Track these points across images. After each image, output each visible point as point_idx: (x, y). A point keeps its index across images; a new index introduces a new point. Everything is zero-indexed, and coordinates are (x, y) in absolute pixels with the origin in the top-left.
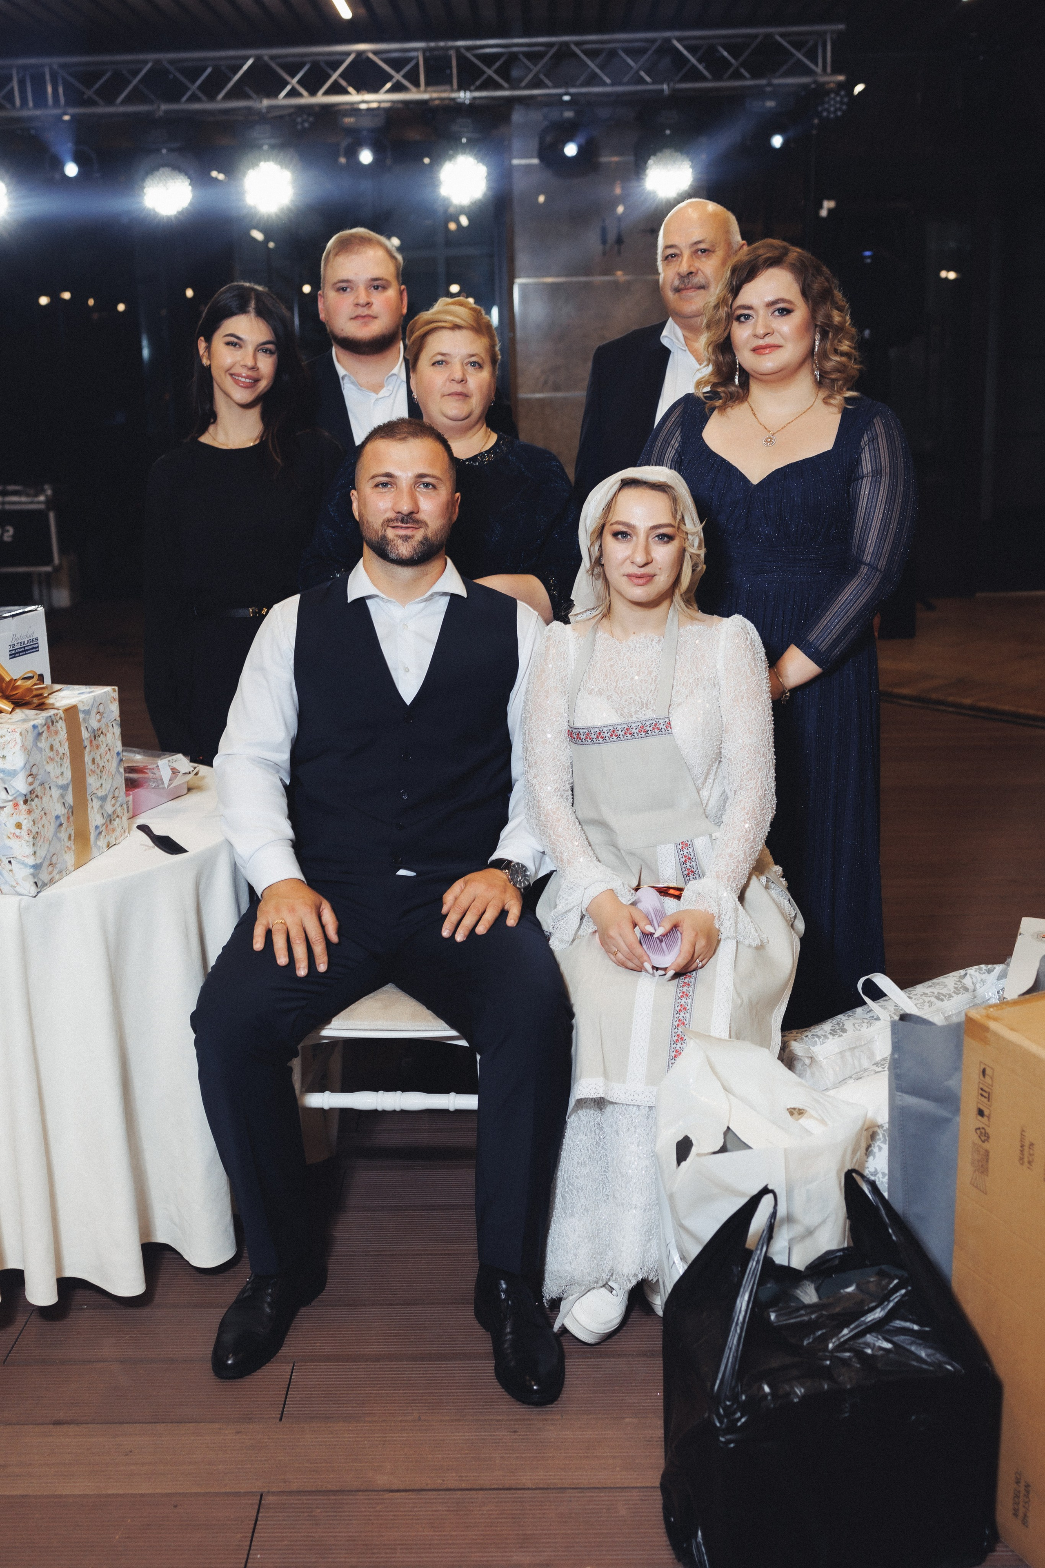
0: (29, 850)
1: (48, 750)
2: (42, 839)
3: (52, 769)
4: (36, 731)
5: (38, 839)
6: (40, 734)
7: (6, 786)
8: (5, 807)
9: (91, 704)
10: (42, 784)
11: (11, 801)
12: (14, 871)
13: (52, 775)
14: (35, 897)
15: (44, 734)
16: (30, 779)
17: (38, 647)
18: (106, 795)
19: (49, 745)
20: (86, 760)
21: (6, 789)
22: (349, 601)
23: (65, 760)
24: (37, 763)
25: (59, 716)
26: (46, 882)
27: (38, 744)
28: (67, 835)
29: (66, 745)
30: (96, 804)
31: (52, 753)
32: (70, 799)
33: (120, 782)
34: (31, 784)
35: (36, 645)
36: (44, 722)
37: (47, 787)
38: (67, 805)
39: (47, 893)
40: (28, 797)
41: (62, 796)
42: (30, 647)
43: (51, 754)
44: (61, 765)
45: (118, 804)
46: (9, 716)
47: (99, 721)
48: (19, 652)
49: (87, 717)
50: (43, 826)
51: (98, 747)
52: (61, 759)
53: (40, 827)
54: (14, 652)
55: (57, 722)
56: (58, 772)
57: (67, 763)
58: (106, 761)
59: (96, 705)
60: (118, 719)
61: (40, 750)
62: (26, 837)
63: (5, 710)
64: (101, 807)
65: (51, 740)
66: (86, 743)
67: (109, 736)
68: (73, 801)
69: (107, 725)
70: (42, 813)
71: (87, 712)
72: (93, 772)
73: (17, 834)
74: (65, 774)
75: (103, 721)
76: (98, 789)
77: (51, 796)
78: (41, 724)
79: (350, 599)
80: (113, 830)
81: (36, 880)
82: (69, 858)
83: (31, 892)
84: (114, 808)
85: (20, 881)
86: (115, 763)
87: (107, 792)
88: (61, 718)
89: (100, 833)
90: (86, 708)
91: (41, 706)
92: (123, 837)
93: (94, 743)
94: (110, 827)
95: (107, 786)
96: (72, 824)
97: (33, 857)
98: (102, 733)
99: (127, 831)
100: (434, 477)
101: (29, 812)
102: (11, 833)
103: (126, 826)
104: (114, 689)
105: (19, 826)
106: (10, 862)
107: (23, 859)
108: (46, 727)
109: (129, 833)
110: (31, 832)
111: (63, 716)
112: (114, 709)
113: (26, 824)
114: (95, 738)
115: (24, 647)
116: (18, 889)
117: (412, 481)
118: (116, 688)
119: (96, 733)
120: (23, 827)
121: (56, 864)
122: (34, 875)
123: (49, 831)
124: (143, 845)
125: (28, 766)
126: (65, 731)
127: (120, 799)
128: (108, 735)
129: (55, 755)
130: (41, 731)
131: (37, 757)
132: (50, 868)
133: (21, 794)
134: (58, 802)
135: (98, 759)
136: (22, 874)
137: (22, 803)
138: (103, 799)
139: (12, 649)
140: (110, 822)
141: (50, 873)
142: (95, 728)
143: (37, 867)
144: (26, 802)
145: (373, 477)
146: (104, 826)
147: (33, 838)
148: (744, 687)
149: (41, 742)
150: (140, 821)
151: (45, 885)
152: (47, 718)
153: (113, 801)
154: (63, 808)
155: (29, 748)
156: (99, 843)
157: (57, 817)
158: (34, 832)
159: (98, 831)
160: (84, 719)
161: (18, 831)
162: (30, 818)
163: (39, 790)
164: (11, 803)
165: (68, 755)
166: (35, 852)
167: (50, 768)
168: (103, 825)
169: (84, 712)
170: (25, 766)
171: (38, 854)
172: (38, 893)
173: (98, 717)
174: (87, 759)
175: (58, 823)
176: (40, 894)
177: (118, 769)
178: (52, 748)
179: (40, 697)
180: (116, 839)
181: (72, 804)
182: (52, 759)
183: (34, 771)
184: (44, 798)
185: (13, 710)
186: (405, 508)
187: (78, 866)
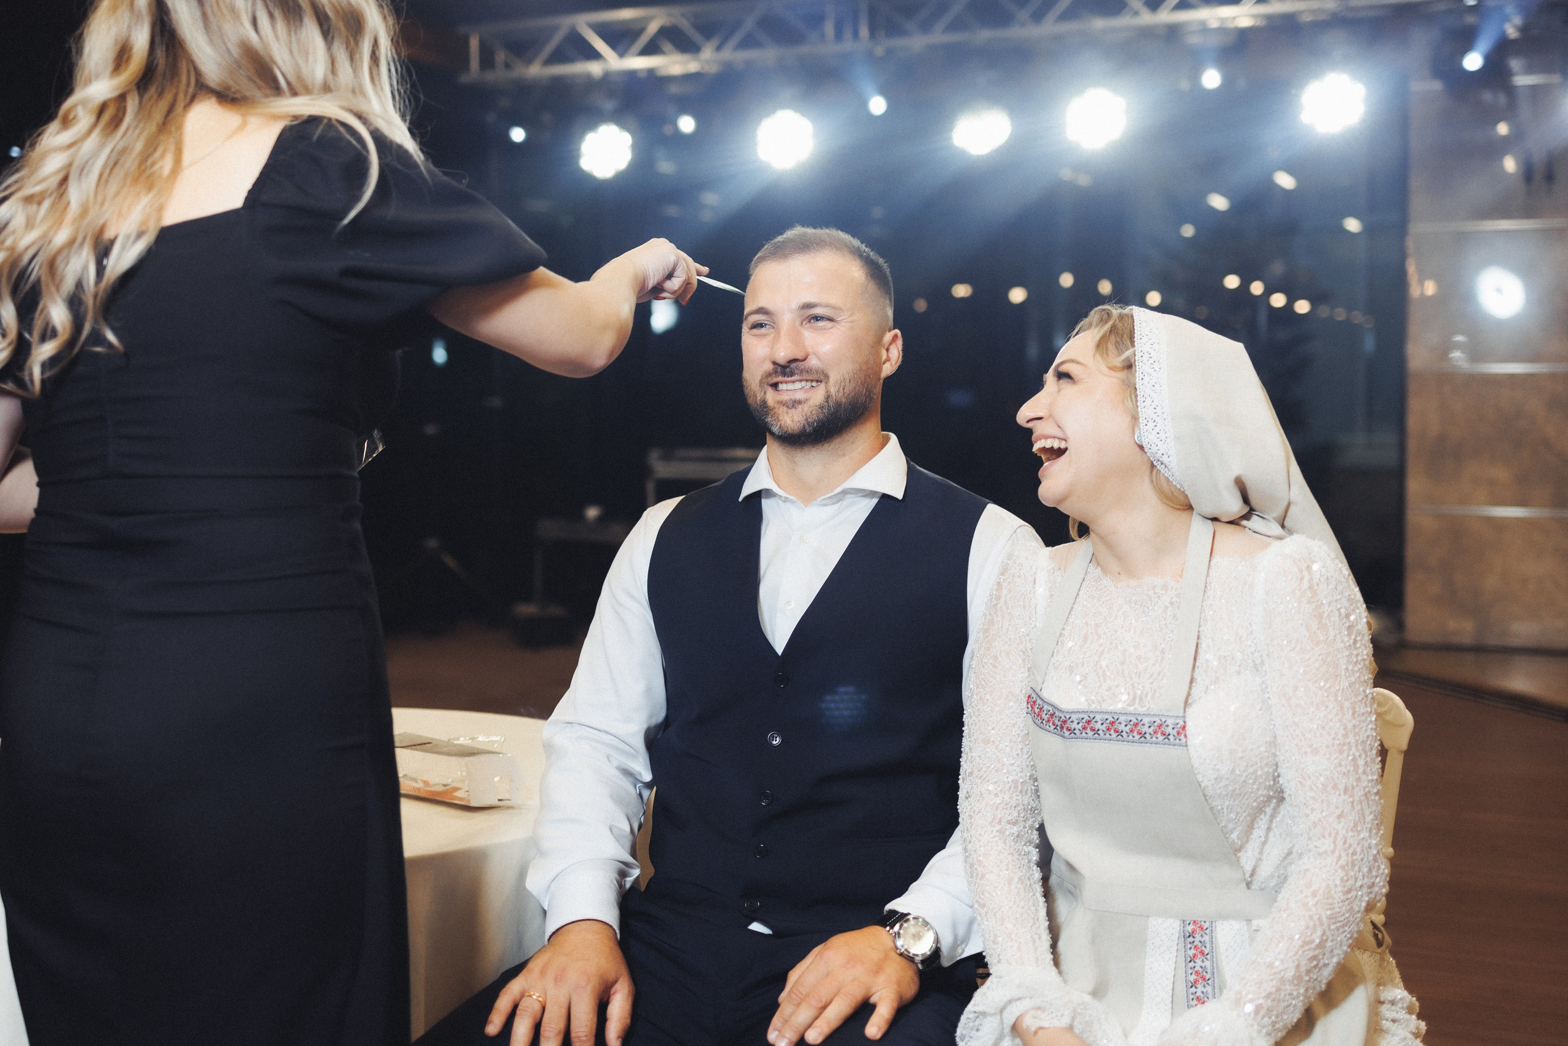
117: (797, 314)
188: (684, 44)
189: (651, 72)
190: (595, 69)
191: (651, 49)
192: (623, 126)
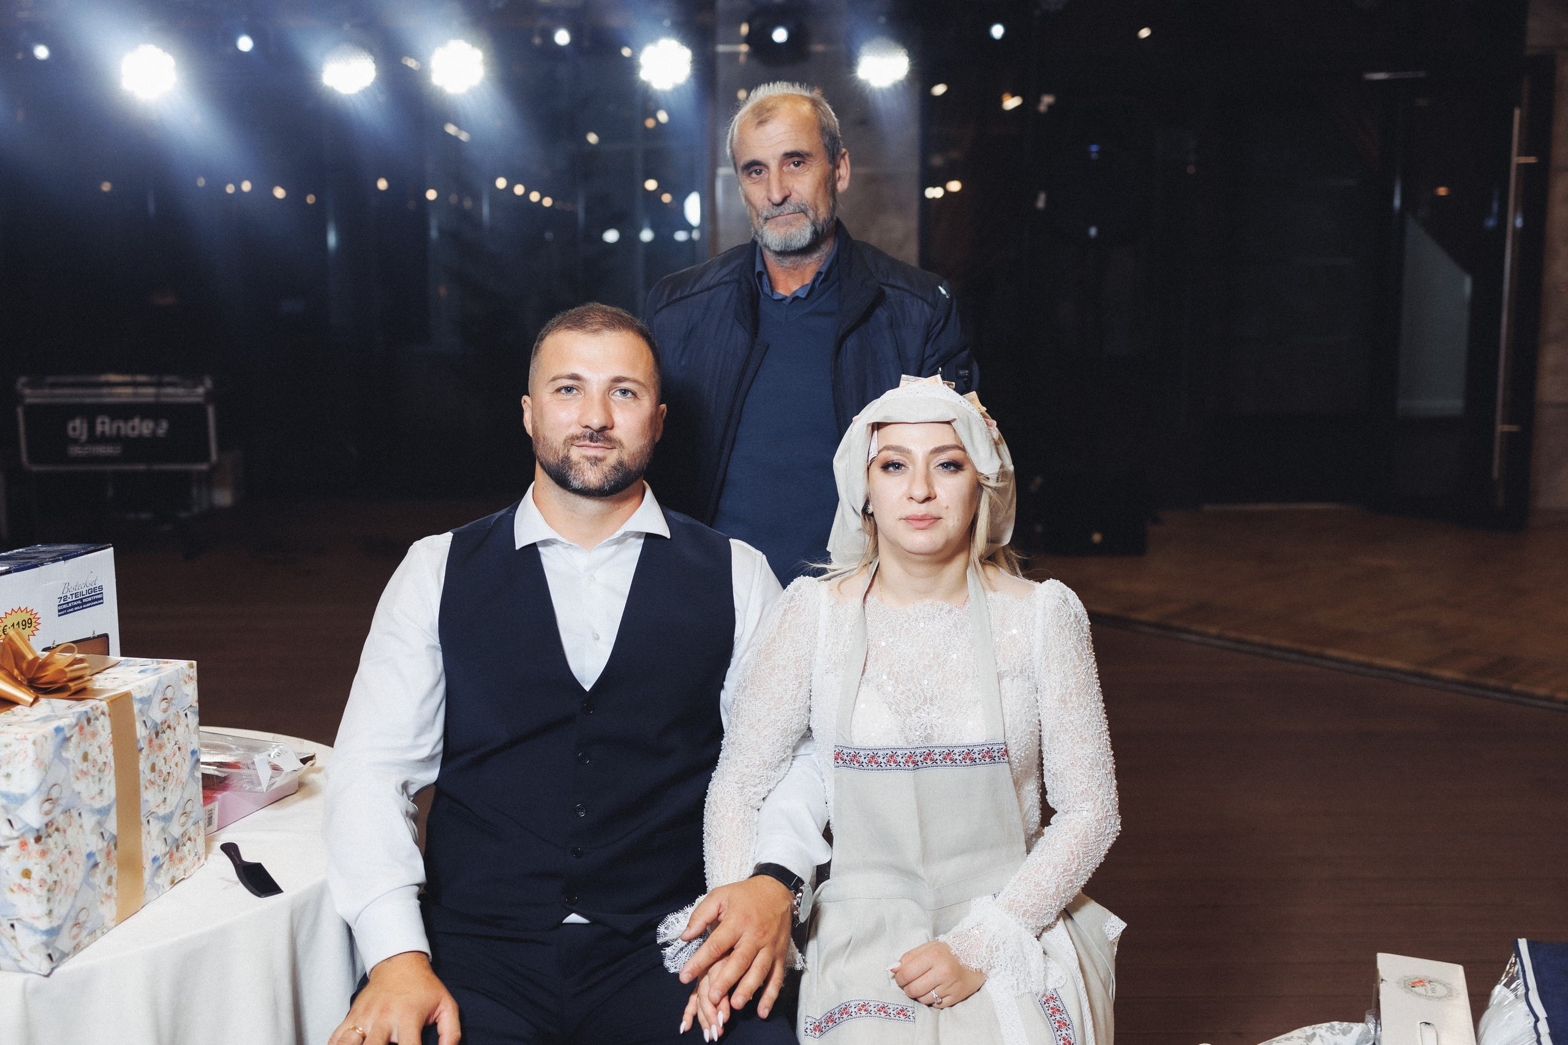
0: (42, 909)
1: (78, 760)
2: (63, 890)
3: (85, 788)
4: (61, 736)
5: (57, 890)
6: (67, 739)
7: (10, 817)
8: (8, 847)
9: (153, 687)
10: (67, 811)
11: (17, 838)
12: (19, 939)
13: (85, 795)
14: (48, 976)
15: (73, 740)
16: (47, 806)
17: (102, 598)
18: (172, 813)
19: (80, 754)
20: (141, 768)
21: (10, 821)
22: (517, 548)
23: (106, 772)
24: (60, 782)
25: (99, 711)
26: (66, 951)
27: (64, 754)
28: (106, 878)
29: (110, 751)
30: (155, 827)
31: (85, 764)
32: (112, 825)
33: (196, 790)
34: (47, 813)
35: (100, 596)
36: (74, 721)
37: (75, 813)
38: (106, 836)
39: (67, 967)
40: (43, 833)
41: (100, 824)
42: (90, 599)
43: (85, 766)
44: (100, 780)
45: (191, 821)
46: (27, 710)
47: (165, 711)
48: (73, 607)
49: (146, 706)
50: (66, 871)
51: (161, 747)
52: (100, 771)
53: (61, 872)
54: (65, 606)
55: (97, 719)
56: (95, 789)
57: (110, 776)
58: (173, 766)
59: (161, 689)
60: (196, 705)
61: (66, 762)
62: (38, 891)
63: (24, 701)
64: (163, 829)
65: (84, 747)
66: (143, 744)
67: (180, 729)
68: (118, 830)
69: (177, 715)
70: (66, 852)
71: (146, 701)
72: (152, 783)
73: (24, 885)
74: (105, 793)
75: (172, 710)
76: (158, 806)
77: (81, 826)
78: (68, 725)
79: (518, 547)
80: (181, 860)
81: (50, 951)
82: (108, 911)
83: (42, 968)
84: (184, 829)
85: (26, 953)
86: (187, 766)
87: (173, 808)
88: (103, 713)
89: (161, 866)
90: (145, 694)
91: (80, 694)
92: (196, 867)
93: (156, 742)
94: (177, 855)
95: (174, 799)
96: (115, 860)
97: (46, 919)
98: (169, 727)
99: (204, 857)
100: (635, 381)
101: (43, 853)
102: (15, 884)
103: (201, 850)
104: (191, 666)
105: (27, 874)
106: (12, 926)
107: (31, 921)
108: (77, 728)
109: (206, 859)
110: (45, 881)
111: (106, 710)
112: (191, 691)
113: (39, 870)
114: (157, 734)
115: (81, 600)
116: (24, 964)
117: (607, 385)
118: (195, 663)
119: (159, 728)
120: (33, 875)
121: (84, 922)
122: (47, 945)
123: (76, 874)
124: (223, 879)
125: (44, 789)
126: (108, 730)
127: (193, 815)
128: (178, 728)
129: (90, 767)
130: (68, 735)
131: (59, 773)
132: (75, 930)
133: (31, 829)
134: (92, 832)
135: (160, 764)
136: (29, 942)
137: (32, 841)
138: (167, 819)
139: (62, 602)
140: (178, 848)
141: (75, 938)
142: (159, 721)
143: (53, 932)
144: (38, 839)
145: (554, 379)
146: (168, 856)
147: (49, 890)
148: (1072, 681)
149: (67, 750)
150: (226, 837)
151: (64, 956)
152: (81, 714)
153: (183, 819)
154: (100, 840)
155: (46, 761)
156: (157, 881)
157: (90, 855)
158: (50, 881)
159: (157, 864)
160: (140, 711)
161: (25, 882)
162: (44, 862)
163: (61, 821)
164: (17, 842)
165: (113, 764)
166: (50, 912)
167: (80, 786)
168: (165, 855)
169: (141, 700)
170: (38, 789)
171: (55, 913)
172: (53, 969)
173: (164, 704)
174: (144, 765)
175: (92, 862)
176: (56, 971)
177: (192, 775)
178: (85, 757)
179: (81, 681)
180: (185, 871)
181: (115, 832)
182: (84, 773)
183: (54, 794)
184: (69, 831)
185: (36, 700)
186: (596, 422)
187: (123, 916)
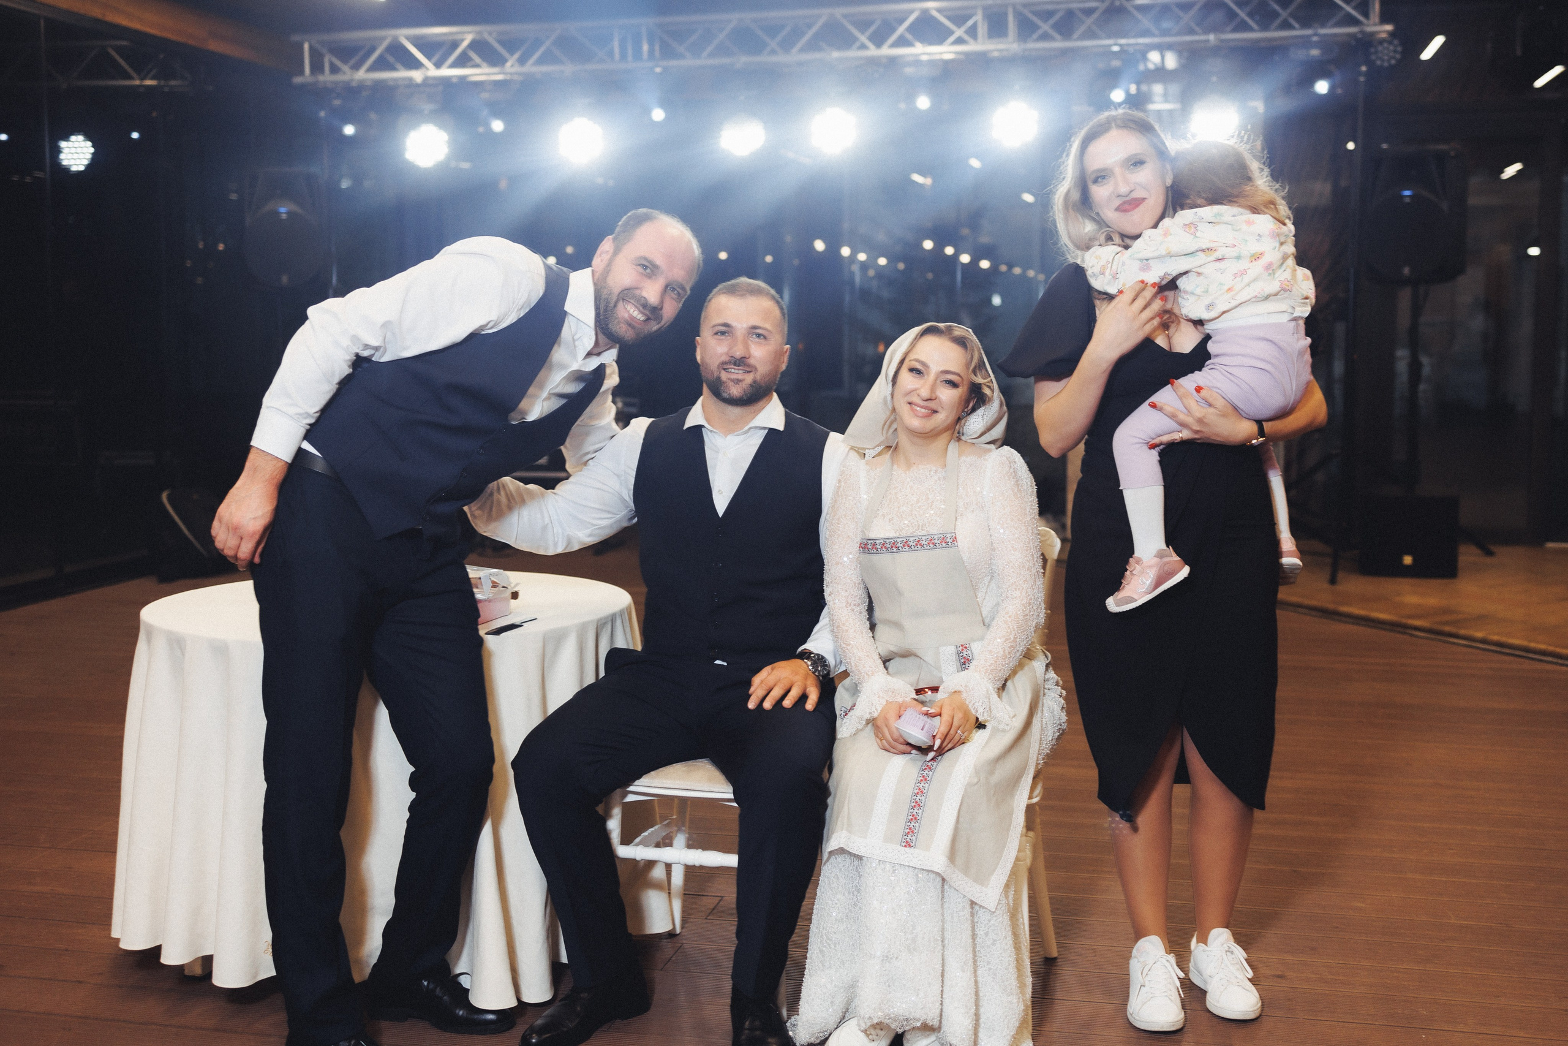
22: (687, 427)
100: (765, 329)
117: (746, 332)
145: (714, 326)
186: (738, 353)
188: (493, 58)
189: (462, 79)
190: (417, 76)
191: (463, 61)
192: (442, 126)
